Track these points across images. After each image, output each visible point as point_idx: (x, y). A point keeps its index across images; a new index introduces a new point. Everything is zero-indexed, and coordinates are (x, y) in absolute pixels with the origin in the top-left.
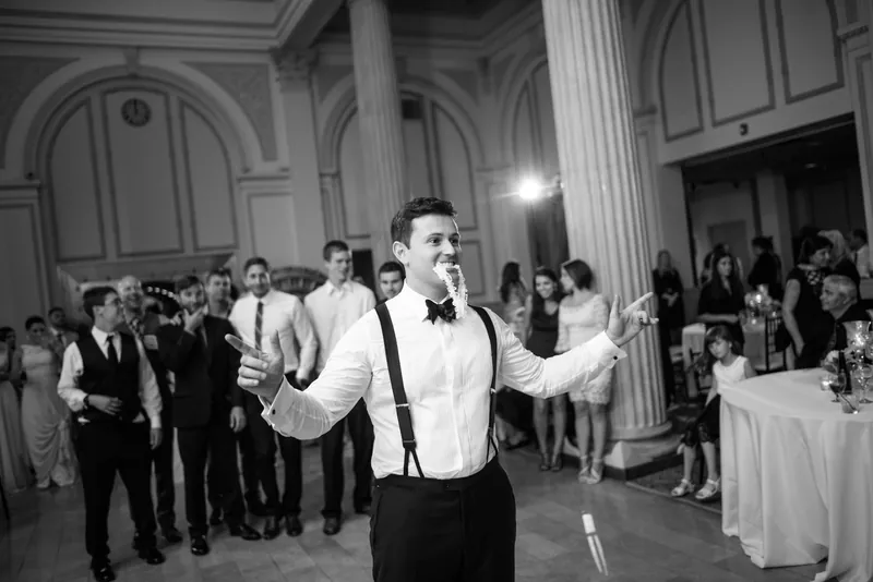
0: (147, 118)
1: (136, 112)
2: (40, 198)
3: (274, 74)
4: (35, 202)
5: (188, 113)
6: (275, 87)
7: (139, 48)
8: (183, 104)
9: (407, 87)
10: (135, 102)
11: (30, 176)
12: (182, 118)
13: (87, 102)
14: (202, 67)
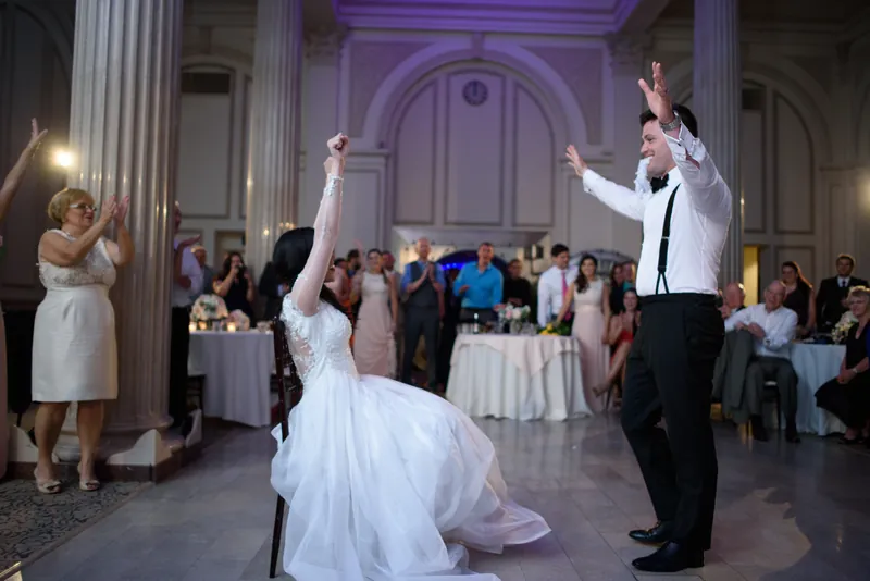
0: (484, 98)
1: (475, 93)
2: (386, 166)
3: (607, 58)
4: (382, 169)
5: (522, 95)
6: (607, 71)
7: (484, 33)
8: (518, 86)
9: (749, 75)
10: (475, 84)
11: (381, 145)
12: (516, 100)
13: (434, 83)
14: (538, 51)
